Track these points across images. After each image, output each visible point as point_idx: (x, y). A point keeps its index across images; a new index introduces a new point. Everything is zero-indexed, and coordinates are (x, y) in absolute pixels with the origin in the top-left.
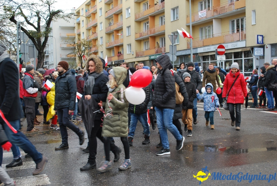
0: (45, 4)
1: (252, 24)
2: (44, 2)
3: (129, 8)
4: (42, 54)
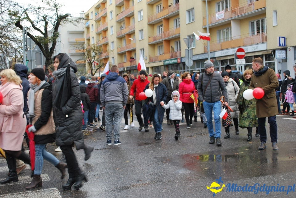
0: (52, 8)
1: (274, 25)
4: (50, 61)
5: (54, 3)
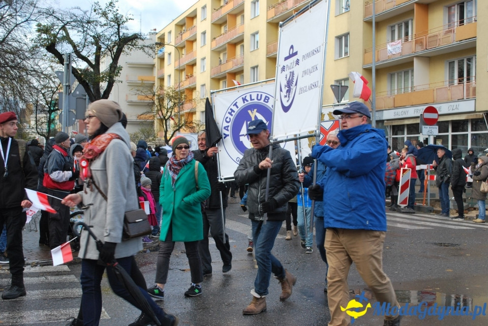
2: (109, 19)
3: (257, 33)
5: (115, 14)
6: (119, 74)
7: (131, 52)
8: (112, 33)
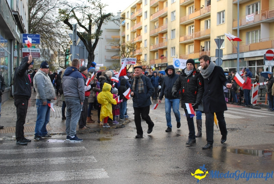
0: (97, 7)
2: (96, 5)
3: (175, 11)
4: (92, 56)
5: (99, 3)
6: (101, 35)
7: (107, 23)
8: (98, 13)
